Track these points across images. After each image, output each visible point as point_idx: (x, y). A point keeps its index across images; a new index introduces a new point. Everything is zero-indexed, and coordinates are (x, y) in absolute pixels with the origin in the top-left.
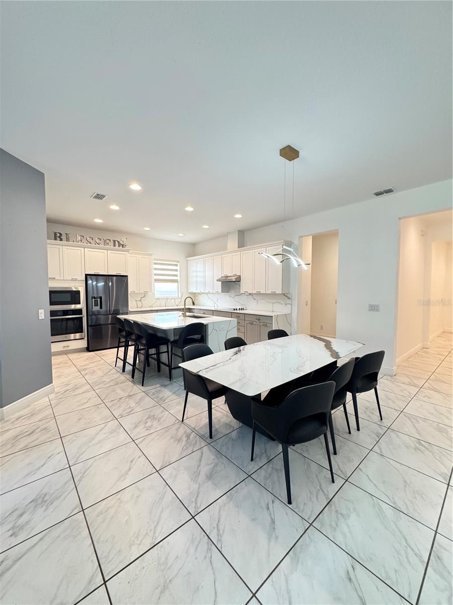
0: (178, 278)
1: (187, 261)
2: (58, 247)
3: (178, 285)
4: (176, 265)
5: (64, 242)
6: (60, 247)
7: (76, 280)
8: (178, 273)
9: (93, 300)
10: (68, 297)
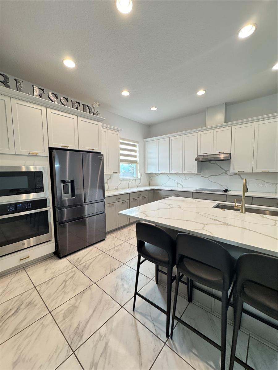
0: (137, 159)
1: (144, 142)
2: (4, 98)
3: (137, 165)
4: (135, 146)
5: (12, 91)
6: (7, 99)
7: (36, 155)
8: (137, 154)
9: (62, 184)
10: (24, 183)
